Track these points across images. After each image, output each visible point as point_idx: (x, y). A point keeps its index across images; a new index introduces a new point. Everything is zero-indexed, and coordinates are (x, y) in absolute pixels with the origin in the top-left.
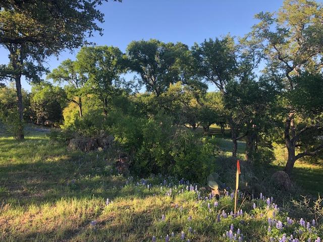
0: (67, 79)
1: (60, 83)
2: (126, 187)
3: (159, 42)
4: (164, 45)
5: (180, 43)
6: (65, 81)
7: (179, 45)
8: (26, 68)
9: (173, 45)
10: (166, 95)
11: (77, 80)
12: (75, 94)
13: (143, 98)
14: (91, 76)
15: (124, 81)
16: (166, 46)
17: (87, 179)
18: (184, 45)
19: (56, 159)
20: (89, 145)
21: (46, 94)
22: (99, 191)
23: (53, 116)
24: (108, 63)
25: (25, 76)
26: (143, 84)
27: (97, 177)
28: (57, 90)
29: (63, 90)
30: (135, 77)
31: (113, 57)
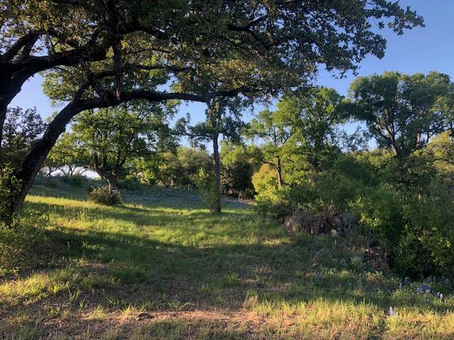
0: (263, 135)
1: (253, 140)
2: (397, 292)
3: (399, 75)
4: (407, 79)
5: (435, 73)
6: (260, 138)
7: (434, 75)
8: (224, 124)
9: (422, 77)
10: (421, 154)
11: (276, 136)
12: (275, 154)
13: (371, 159)
14: (295, 130)
15: (345, 134)
16: (412, 80)
17: (332, 273)
18: (442, 75)
19: (278, 242)
20: (316, 224)
21: (238, 156)
22: (357, 293)
23: (239, 184)
24: (320, 111)
25: (222, 135)
26: (371, 136)
27: (345, 273)
28: (252, 151)
29: (259, 150)
30: (359, 128)
31: (327, 102)
